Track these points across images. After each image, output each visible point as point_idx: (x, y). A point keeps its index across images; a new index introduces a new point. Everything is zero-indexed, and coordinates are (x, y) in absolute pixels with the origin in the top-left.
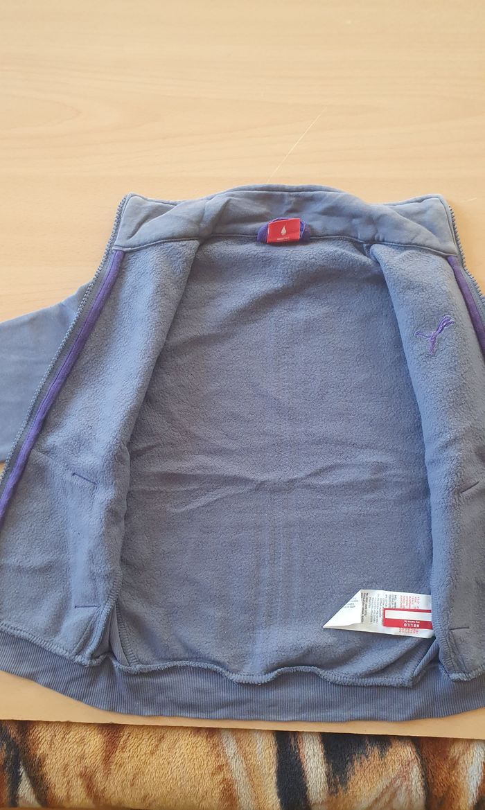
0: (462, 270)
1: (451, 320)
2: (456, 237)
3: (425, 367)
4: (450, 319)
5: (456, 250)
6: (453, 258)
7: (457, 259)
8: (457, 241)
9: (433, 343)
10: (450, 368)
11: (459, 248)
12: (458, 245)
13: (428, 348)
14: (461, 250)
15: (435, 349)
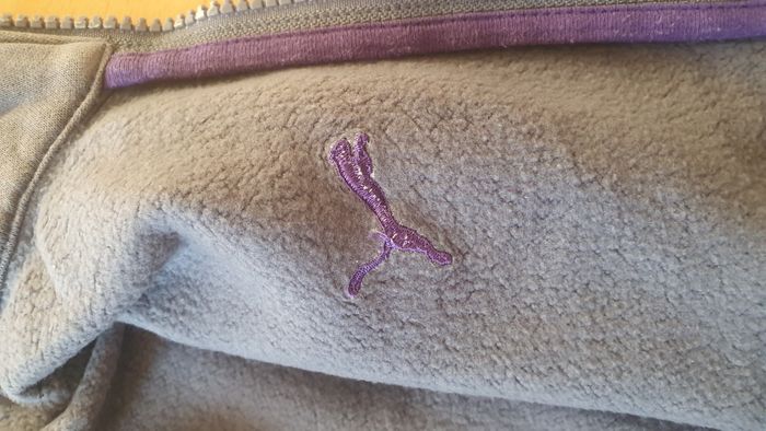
0: (167, 42)
1: (354, 143)
2: (42, 28)
3: (491, 302)
4: (348, 147)
5: (90, 44)
6: (113, 68)
7: (122, 51)
8: (58, 31)
9: (417, 241)
10: (536, 218)
11: (86, 31)
12: (72, 30)
13: (430, 270)
14: (94, 25)
15: (440, 244)
